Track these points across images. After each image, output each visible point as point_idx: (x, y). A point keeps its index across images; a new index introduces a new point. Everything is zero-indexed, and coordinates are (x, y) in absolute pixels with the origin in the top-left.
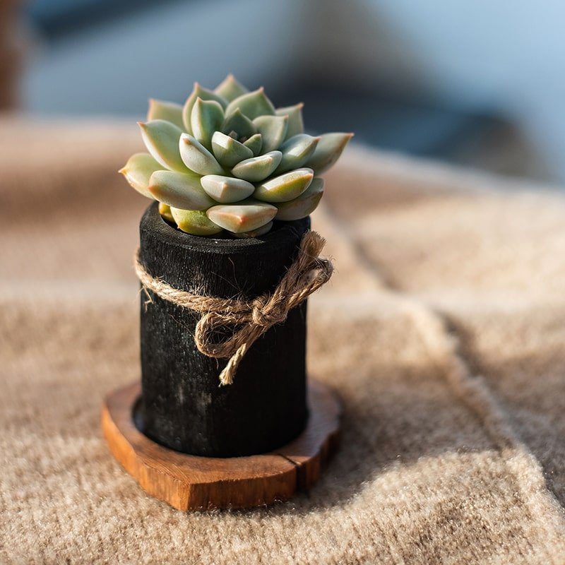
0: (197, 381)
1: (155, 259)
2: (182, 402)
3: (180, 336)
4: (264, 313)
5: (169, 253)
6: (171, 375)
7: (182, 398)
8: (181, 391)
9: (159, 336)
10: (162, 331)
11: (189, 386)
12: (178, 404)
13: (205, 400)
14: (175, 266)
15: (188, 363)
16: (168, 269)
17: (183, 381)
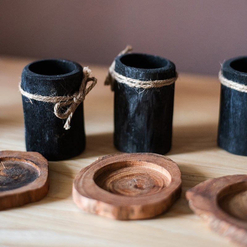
0: (54, 131)
1: (34, 86)
2: (48, 140)
3: (46, 114)
4: (78, 98)
5: (41, 83)
6: (43, 130)
7: (47, 139)
8: (47, 136)
9: (36, 116)
10: (38, 114)
11: (50, 133)
12: (46, 141)
13: (57, 137)
14: (43, 87)
15: (50, 124)
16: (40, 89)
17: (48, 132)
